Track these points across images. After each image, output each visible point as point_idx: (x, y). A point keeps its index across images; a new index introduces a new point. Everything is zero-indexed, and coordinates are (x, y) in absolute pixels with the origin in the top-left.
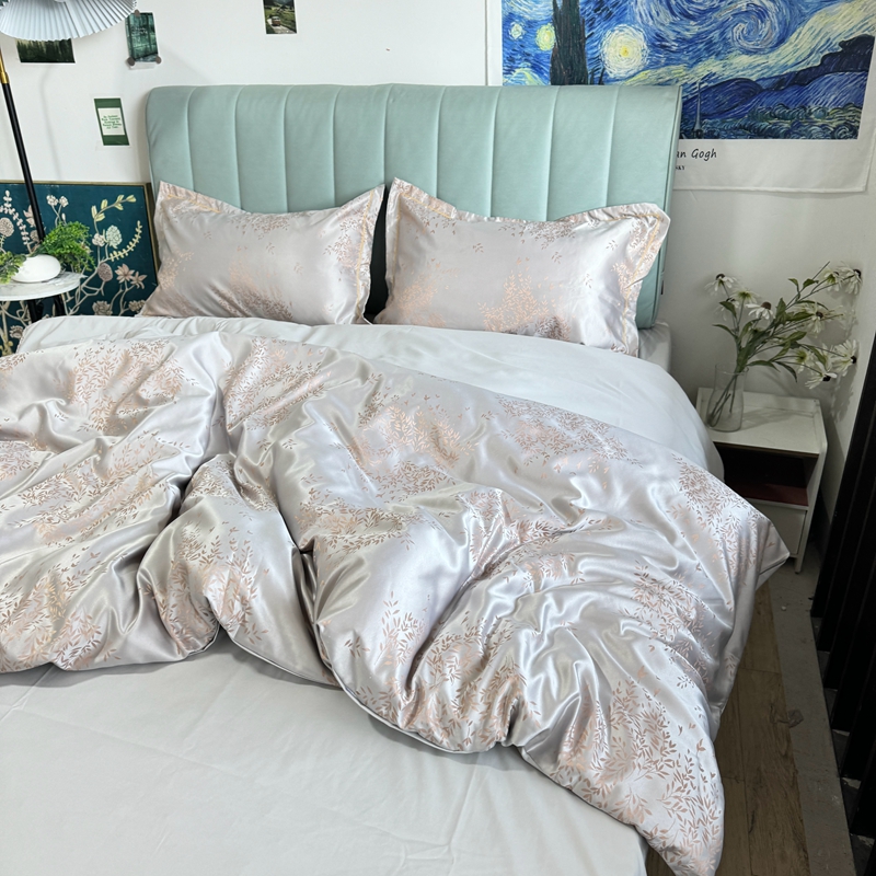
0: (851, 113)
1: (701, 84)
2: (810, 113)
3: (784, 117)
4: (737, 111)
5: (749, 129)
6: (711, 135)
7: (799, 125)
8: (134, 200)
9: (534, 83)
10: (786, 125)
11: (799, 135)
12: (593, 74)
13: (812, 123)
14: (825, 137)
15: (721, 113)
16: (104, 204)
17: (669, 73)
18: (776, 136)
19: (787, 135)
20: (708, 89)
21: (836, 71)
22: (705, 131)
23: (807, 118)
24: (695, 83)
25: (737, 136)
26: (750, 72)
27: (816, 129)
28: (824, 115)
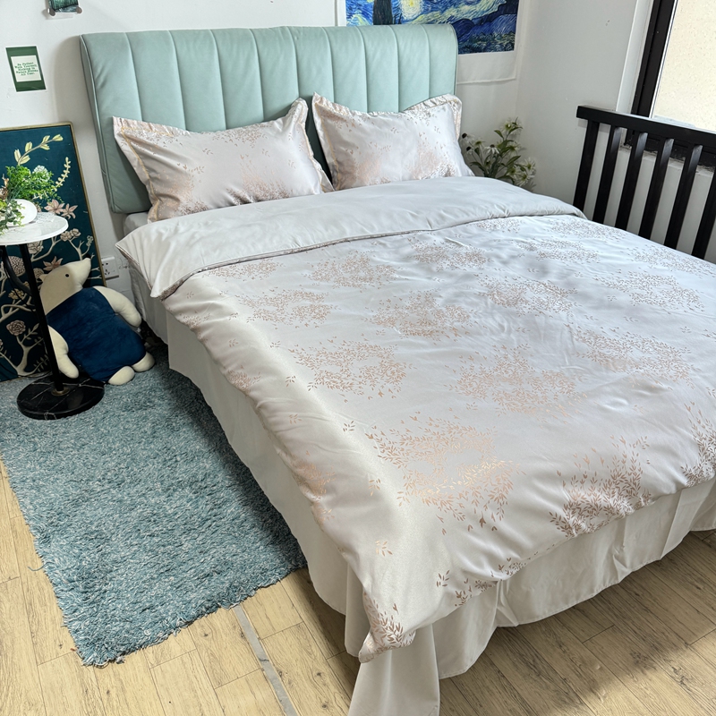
0: (511, 37)
2: (495, 38)
3: (483, 40)
4: (464, 37)
5: (469, 47)
7: (490, 44)
8: (61, 139)
9: (364, 24)
10: (485, 44)
11: (491, 50)
12: (395, 17)
13: (496, 43)
14: (502, 50)
16: (29, 147)
17: (433, 16)
18: (480, 51)
19: (485, 50)
21: (504, 13)
23: (493, 39)
26: (469, 15)
27: (498, 46)
28: (501, 38)
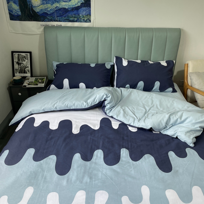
0: (89, 17)
1: (55, 9)
2: (80, 17)
3: (75, 17)
4: (64, 15)
5: (68, 20)
6: (60, 21)
7: (79, 19)
10: (76, 19)
11: (79, 22)
13: (81, 19)
14: (84, 22)
15: (61, 16)
18: (74, 22)
19: (76, 21)
20: (57, 10)
21: (84, 7)
22: (58, 20)
23: (80, 18)
24: (54, 9)
25: (65, 22)
27: (82, 20)
28: (83, 17)
